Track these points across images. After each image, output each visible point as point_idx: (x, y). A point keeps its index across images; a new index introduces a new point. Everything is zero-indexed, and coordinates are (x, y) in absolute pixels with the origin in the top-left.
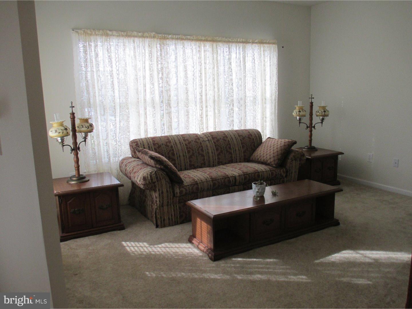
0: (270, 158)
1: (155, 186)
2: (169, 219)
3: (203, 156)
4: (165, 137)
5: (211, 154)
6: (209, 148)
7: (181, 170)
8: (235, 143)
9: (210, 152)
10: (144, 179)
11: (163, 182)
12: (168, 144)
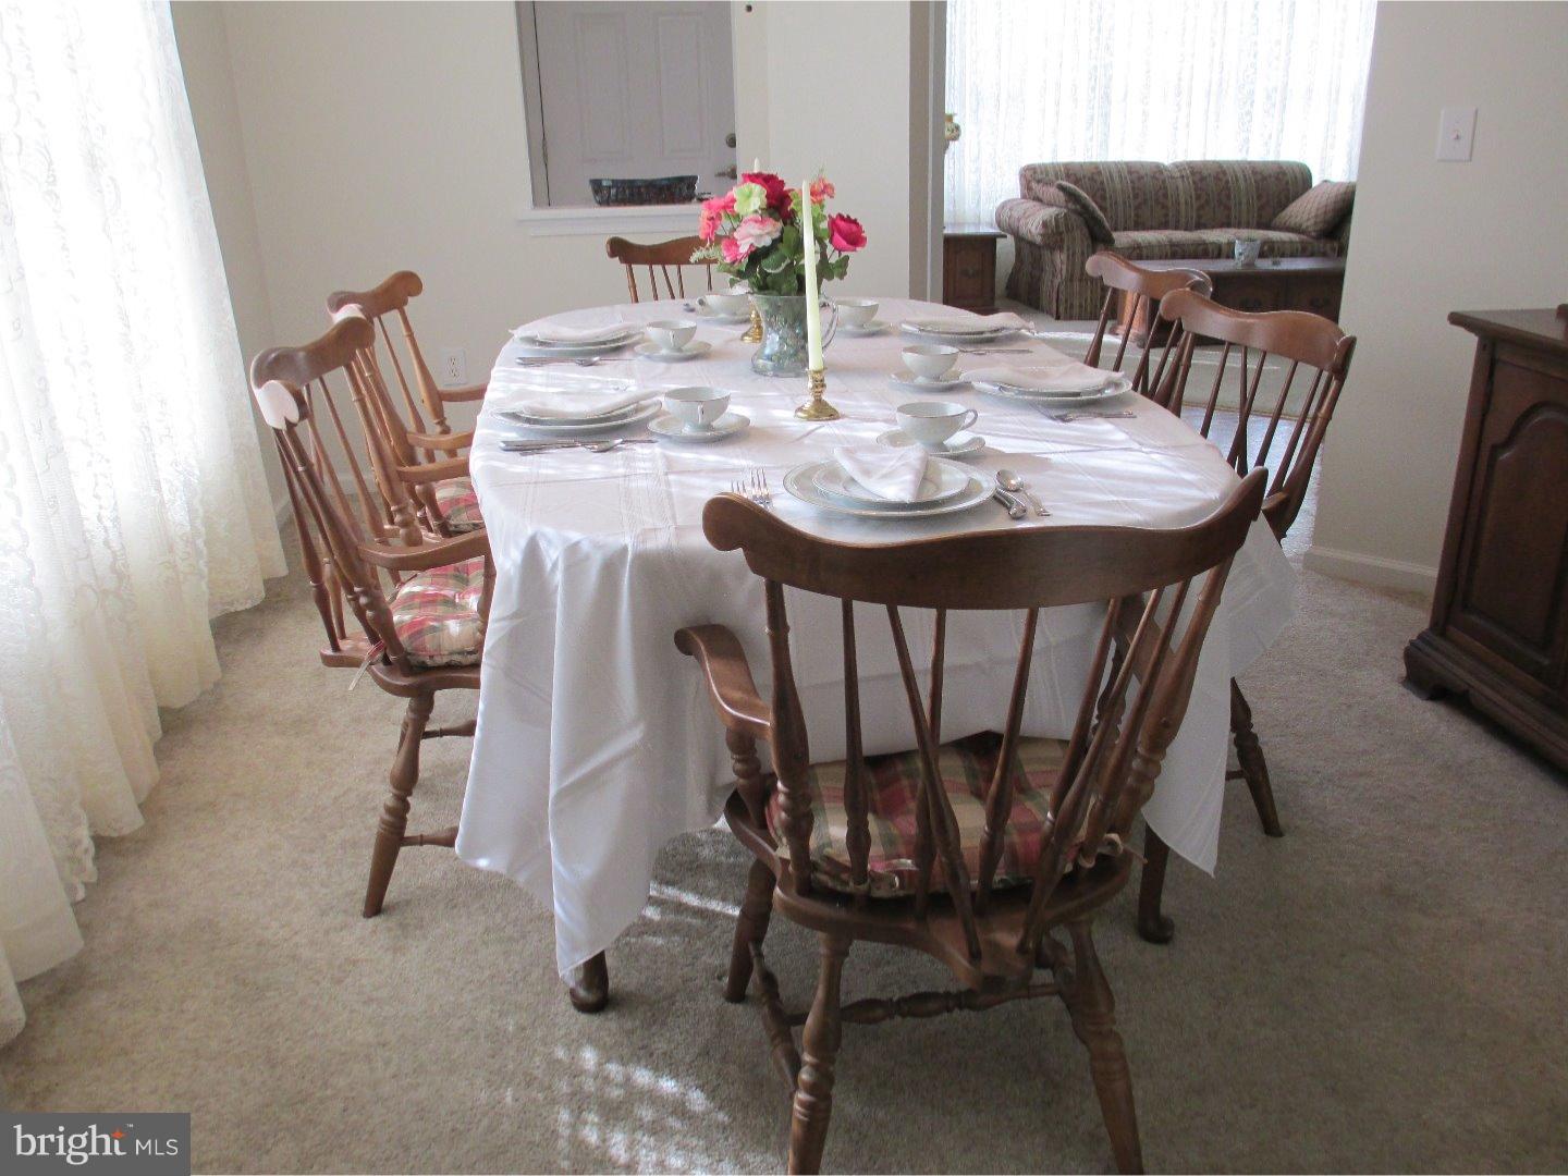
0: (1308, 219)
1: (1062, 240)
2: (1081, 306)
3: (1164, 207)
4: (1091, 163)
5: (1183, 207)
6: (1181, 194)
7: (1116, 230)
8: (1242, 186)
9: (1182, 201)
10: (1045, 224)
11: (1077, 234)
12: (1096, 177)
